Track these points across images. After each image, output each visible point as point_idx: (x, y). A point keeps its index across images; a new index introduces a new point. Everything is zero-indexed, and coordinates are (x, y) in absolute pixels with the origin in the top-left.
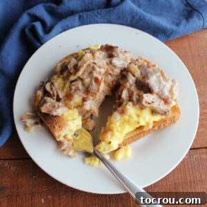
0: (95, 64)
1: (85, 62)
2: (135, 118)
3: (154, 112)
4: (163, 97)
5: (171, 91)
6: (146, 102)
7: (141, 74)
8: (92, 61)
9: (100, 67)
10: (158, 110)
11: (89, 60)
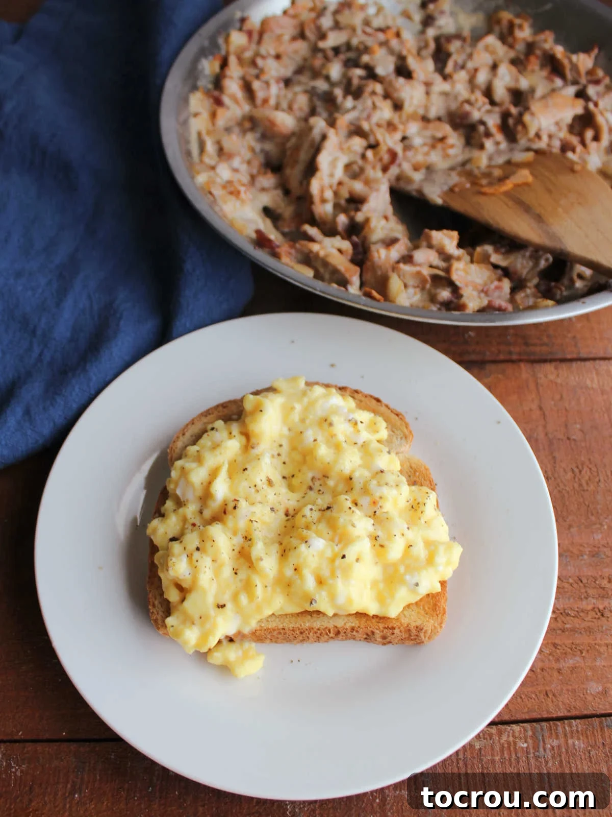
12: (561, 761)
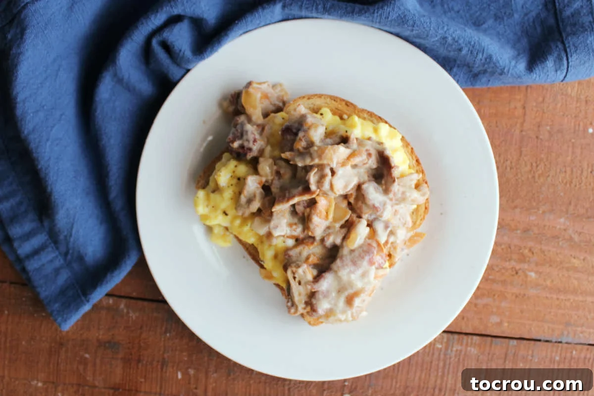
8: (333, 165)
12: (459, 359)
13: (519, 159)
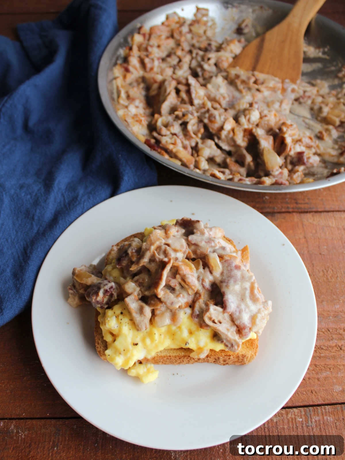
0: (168, 245)
1: (152, 244)
2: (185, 334)
3: (216, 336)
4: (237, 322)
5: (253, 319)
6: (210, 319)
7: (222, 274)
8: (164, 241)
9: (175, 251)
10: (223, 336)
11: (158, 239)
12: (320, 428)
13: (313, 269)
